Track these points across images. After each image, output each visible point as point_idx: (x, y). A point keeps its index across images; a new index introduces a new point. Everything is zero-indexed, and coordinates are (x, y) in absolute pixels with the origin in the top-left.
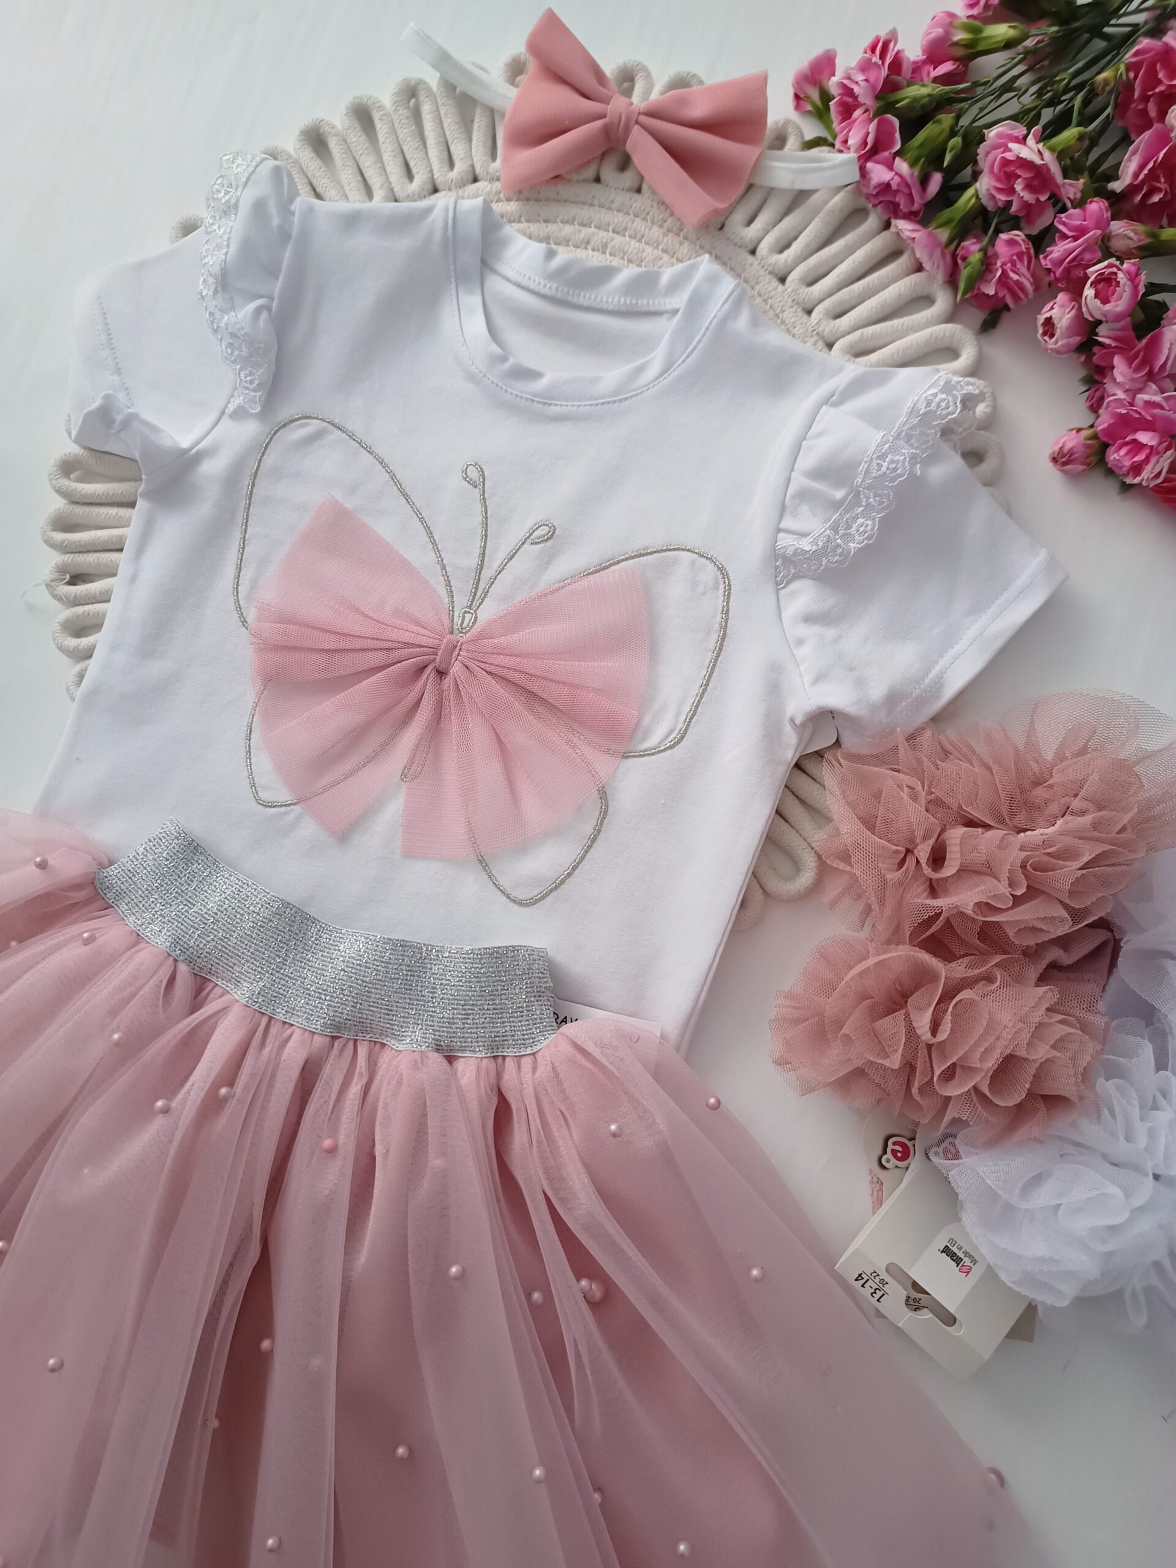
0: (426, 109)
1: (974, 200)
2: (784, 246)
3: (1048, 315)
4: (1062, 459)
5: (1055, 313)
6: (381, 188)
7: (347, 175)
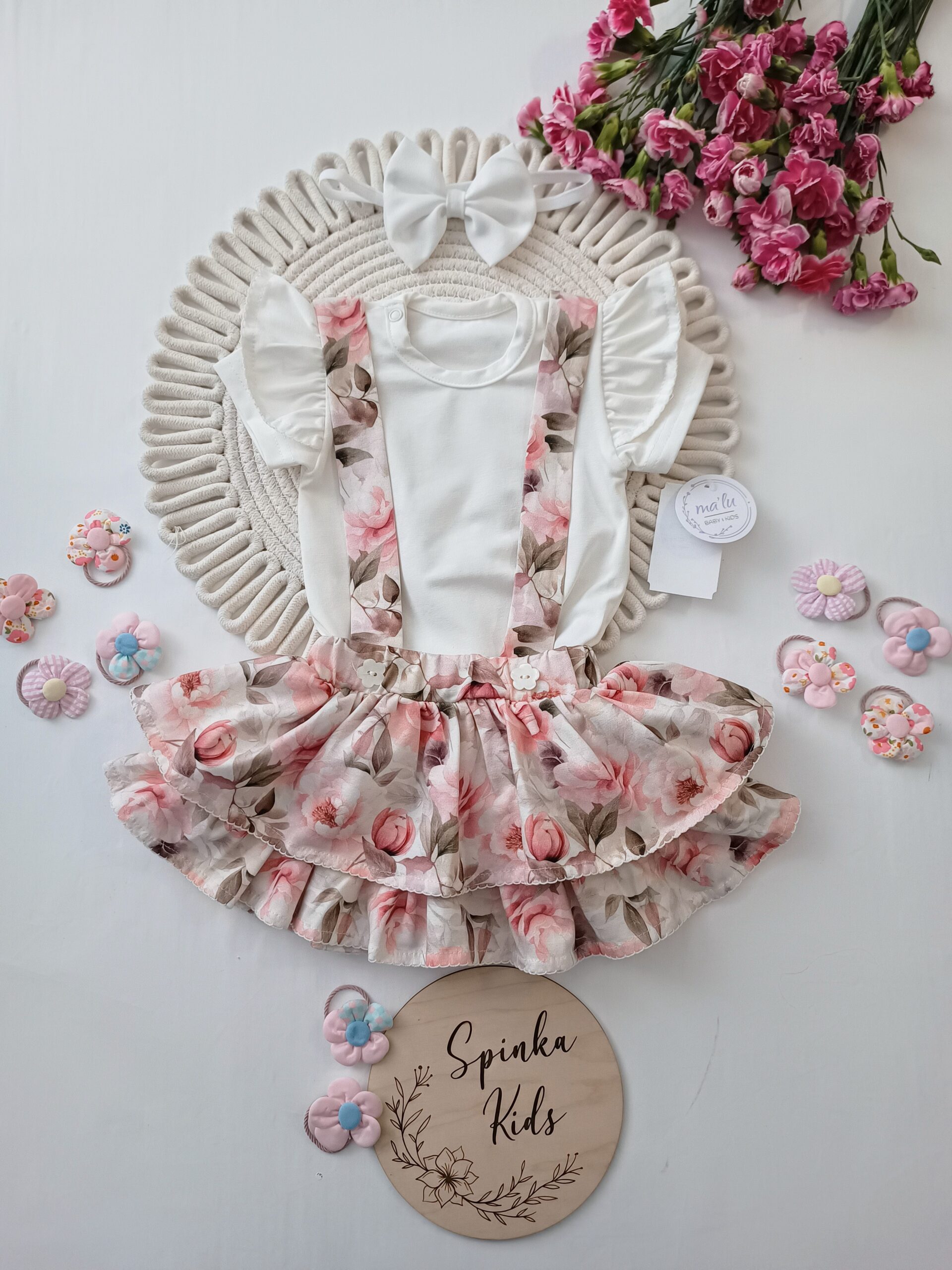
1: (645, 157)
3: (709, 205)
4: (739, 284)
5: (713, 202)
7: (272, 237)
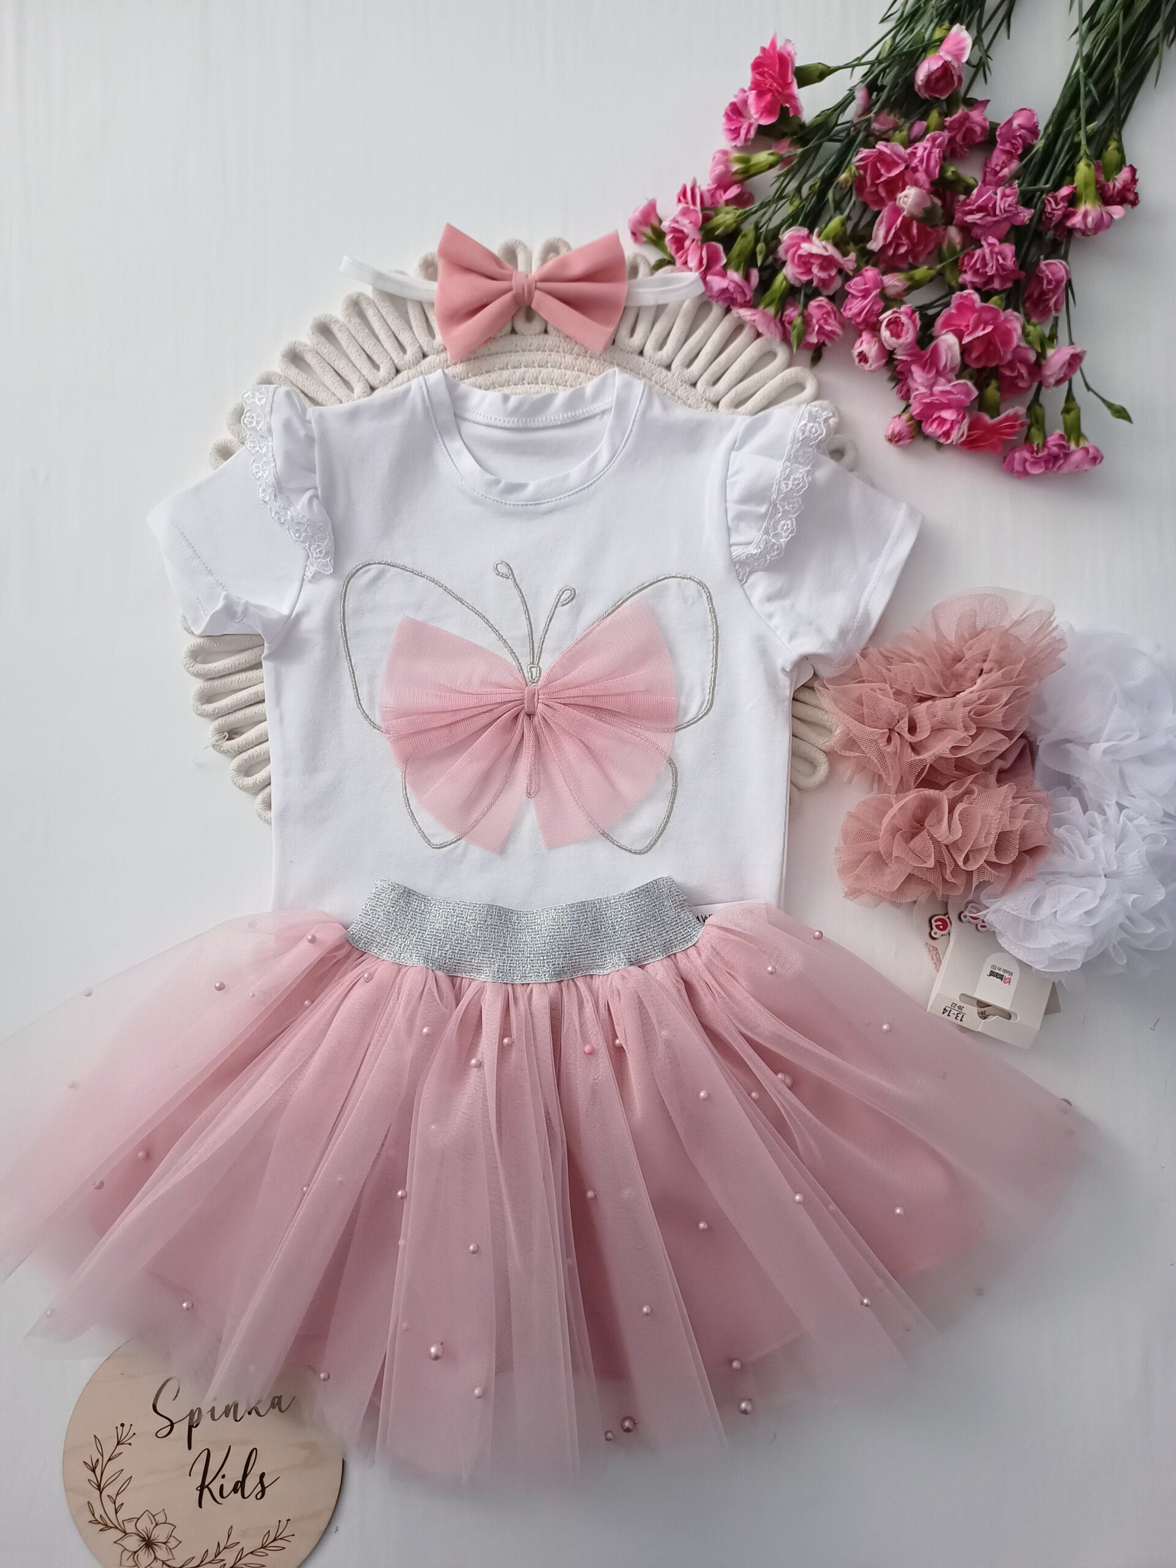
0: (370, 313)
1: (785, 283)
2: (661, 346)
3: (860, 350)
4: (895, 439)
5: (864, 348)
6: (358, 381)
